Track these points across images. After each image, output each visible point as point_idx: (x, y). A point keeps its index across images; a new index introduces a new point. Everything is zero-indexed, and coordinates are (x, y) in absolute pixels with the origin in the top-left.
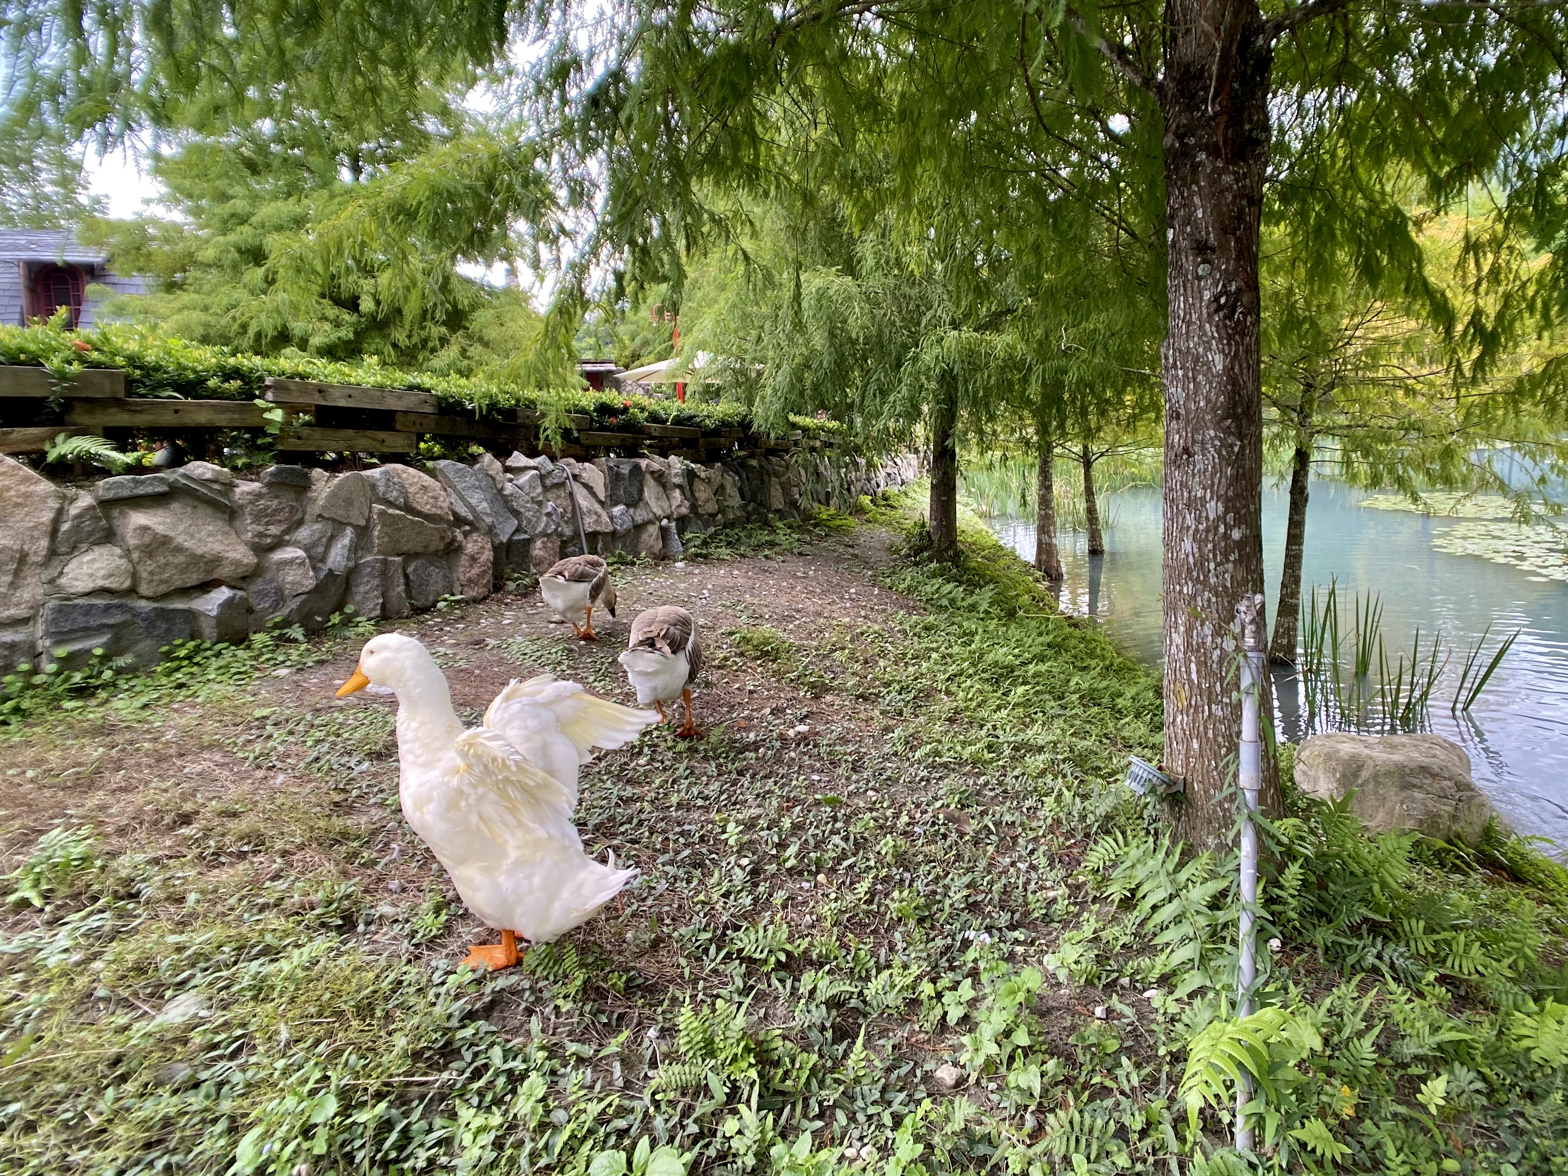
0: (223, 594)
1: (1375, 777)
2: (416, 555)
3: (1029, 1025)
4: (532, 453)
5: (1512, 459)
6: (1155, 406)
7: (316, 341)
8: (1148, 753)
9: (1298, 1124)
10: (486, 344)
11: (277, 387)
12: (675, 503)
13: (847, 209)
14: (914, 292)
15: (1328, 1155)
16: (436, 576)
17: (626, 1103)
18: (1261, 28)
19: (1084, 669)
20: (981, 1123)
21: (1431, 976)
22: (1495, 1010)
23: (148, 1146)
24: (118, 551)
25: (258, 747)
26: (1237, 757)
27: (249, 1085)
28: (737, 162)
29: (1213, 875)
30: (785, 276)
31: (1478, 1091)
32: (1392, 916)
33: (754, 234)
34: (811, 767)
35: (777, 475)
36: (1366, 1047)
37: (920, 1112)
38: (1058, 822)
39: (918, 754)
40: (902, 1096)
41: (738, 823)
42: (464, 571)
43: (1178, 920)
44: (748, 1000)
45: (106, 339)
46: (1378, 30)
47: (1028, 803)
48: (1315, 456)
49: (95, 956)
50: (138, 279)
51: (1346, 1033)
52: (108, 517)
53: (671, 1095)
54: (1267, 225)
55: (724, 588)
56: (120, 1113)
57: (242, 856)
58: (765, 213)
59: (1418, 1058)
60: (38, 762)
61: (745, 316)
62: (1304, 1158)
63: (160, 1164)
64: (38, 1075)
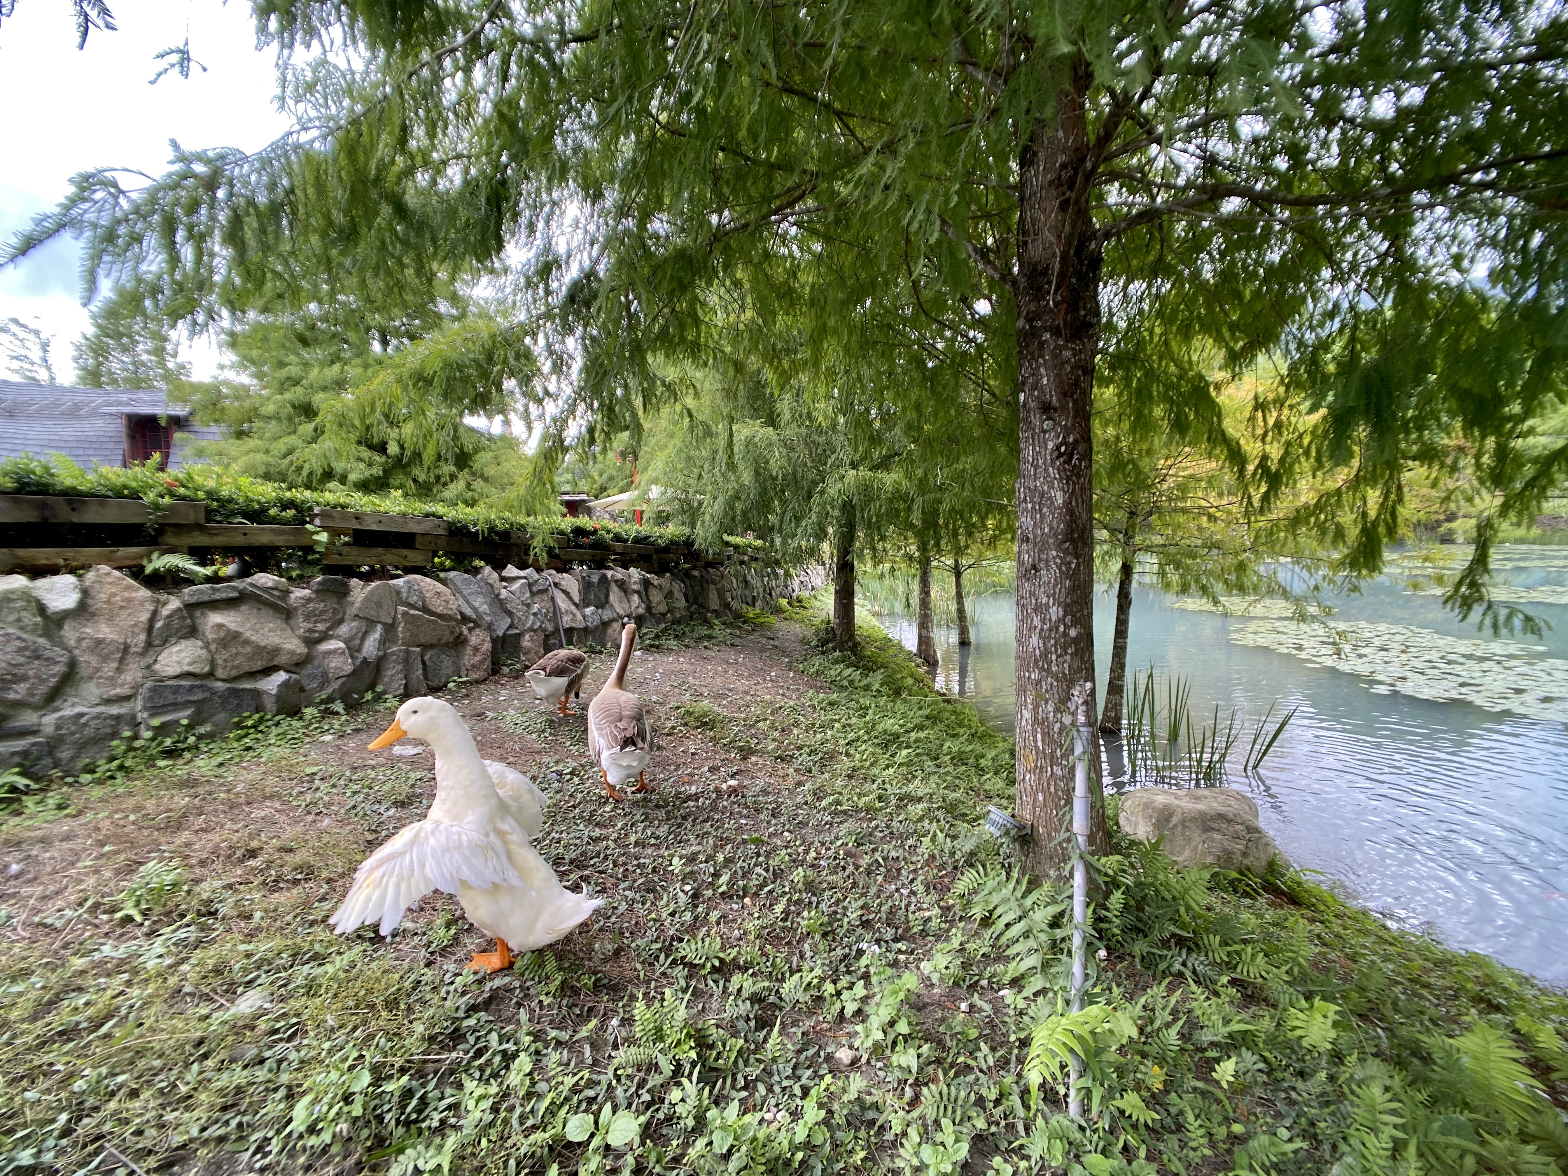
0: (281, 677)
1: (1183, 822)
2: (432, 646)
3: (908, 1017)
4: (522, 566)
5: (1293, 571)
6: (1011, 529)
7: (353, 477)
8: (1004, 802)
9: (1118, 1095)
10: (486, 479)
11: (323, 515)
12: (634, 605)
13: (769, 375)
14: (822, 439)
15: (1142, 1120)
16: (447, 663)
17: (595, 1077)
18: (1094, 235)
19: (954, 736)
20: (870, 1094)
21: (1225, 979)
22: (1274, 1006)
23: (225, 1108)
24: (200, 643)
25: (309, 797)
26: (1071, 809)
27: (302, 1062)
28: (683, 340)
29: (1054, 901)
30: (721, 427)
31: (1260, 1070)
32: (1194, 932)
33: (697, 395)
34: (739, 813)
35: (714, 582)
36: (1172, 1036)
37: (823, 1085)
38: (933, 857)
39: (823, 803)
40: (809, 1072)
41: (681, 858)
42: (469, 658)
43: (1026, 935)
44: (687, 996)
45: (190, 478)
46: (1187, 234)
47: (910, 842)
48: (1137, 569)
49: (183, 961)
50: (214, 429)
51: (1157, 1024)
52: (192, 617)
53: (629, 1071)
54: (1099, 387)
55: (672, 672)
56: (203, 1083)
57: (296, 882)
58: (705, 377)
59: (1213, 1044)
60: (138, 809)
61: (689, 458)
62: (1122, 1123)
63: (234, 1123)
64: (139, 1053)
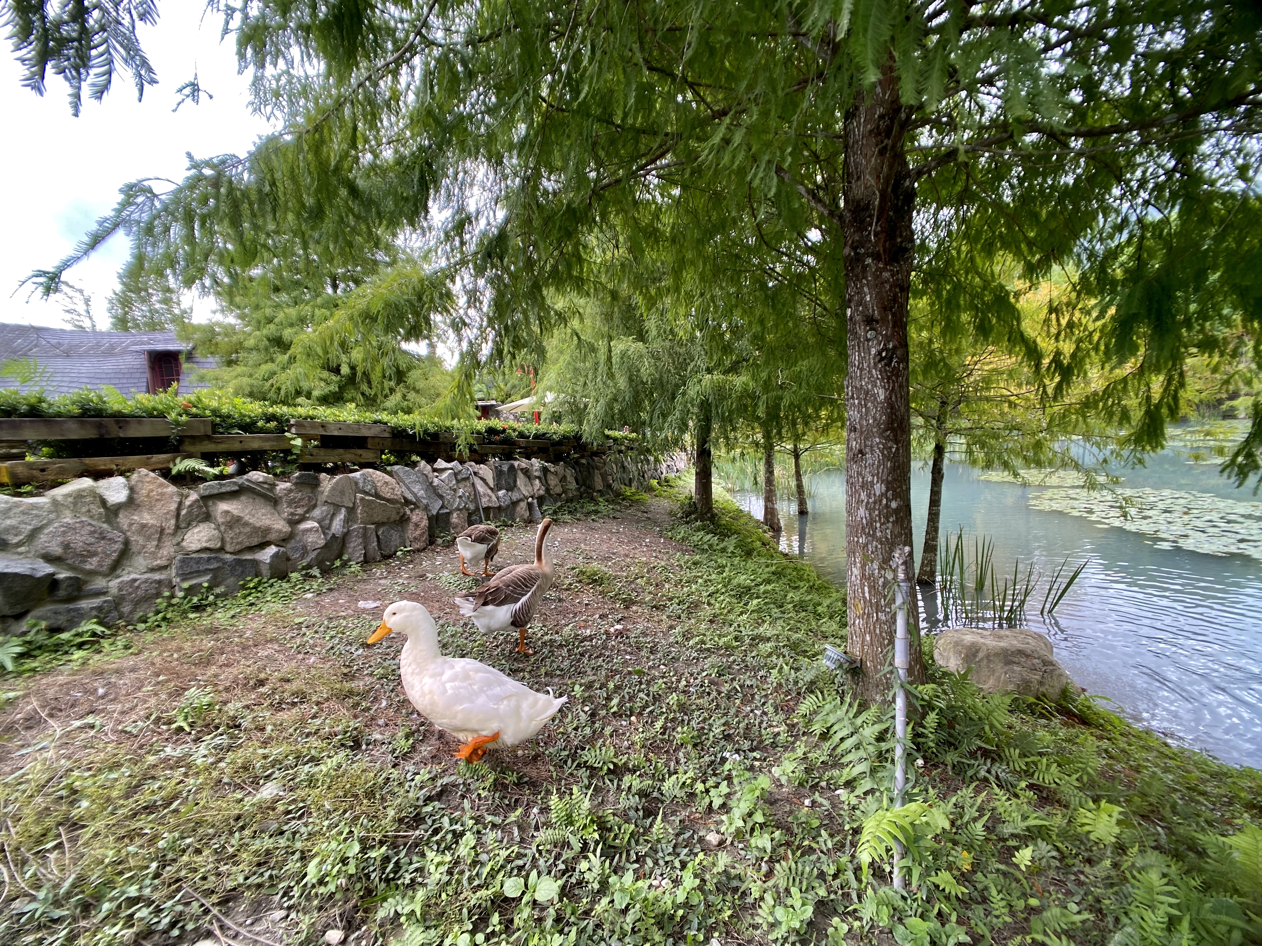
0: (272, 550)
1: (988, 656)
2: (383, 524)
3: (763, 810)
4: (449, 460)
5: (1084, 448)
6: (841, 418)
7: (316, 393)
8: (838, 641)
9: (933, 873)
10: (417, 391)
11: (298, 425)
12: (536, 488)
13: (638, 300)
14: (682, 350)
15: (953, 893)
16: (395, 536)
17: (522, 851)
18: (908, 174)
19: (796, 588)
20: (734, 868)
21: (1023, 784)
22: (1066, 807)
23: (259, 865)
24: (213, 526)
25: (298, 641)
26: (893, 648)
27: (310, 834)
28: (570, 276)
29: (879, 721)
30: (601, 344)
31: (1053, 857)
32: (997, 746)
33: (581, 320)
34: (625, 651)
35: (598, 468)
36: (979, 828)
37: (697, 861)
38: (780, 685)
39: (691, 643)
40: (686, 851)
41: (581, 685)
42: (411, 533)
43: (857, 747)
44: (590, 792)
45: (199, 400)
46: (990, 165)
47: (761, 673)
48: (948, 448)
49: (221, 760)
50: (211, 359)
51: (966, 818)
52: (207, 506)
53: (548, 847)
54: (914, 299)
55: (568, 540)
56: (243, 846)
57: (294, 704)
58: (588, 304)
59: (1013, 836)
60: (179, 649)
61: (576, 370)
62: (937, 894)
63: (267, 875)
64: (199, 824)
